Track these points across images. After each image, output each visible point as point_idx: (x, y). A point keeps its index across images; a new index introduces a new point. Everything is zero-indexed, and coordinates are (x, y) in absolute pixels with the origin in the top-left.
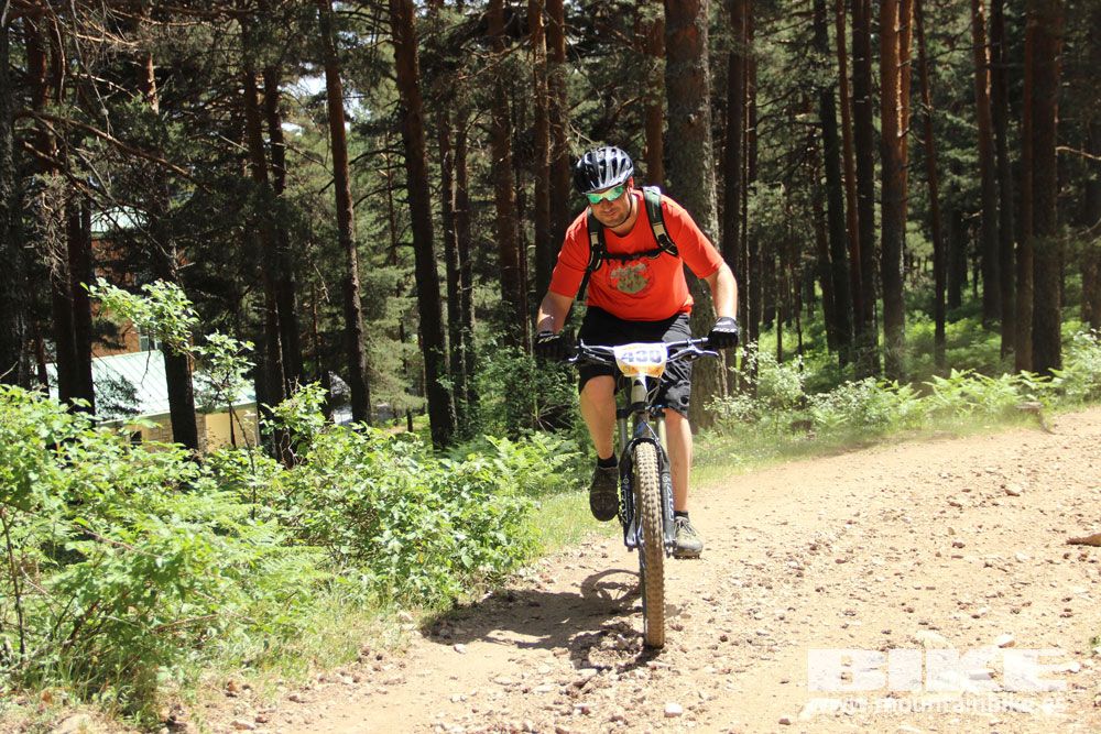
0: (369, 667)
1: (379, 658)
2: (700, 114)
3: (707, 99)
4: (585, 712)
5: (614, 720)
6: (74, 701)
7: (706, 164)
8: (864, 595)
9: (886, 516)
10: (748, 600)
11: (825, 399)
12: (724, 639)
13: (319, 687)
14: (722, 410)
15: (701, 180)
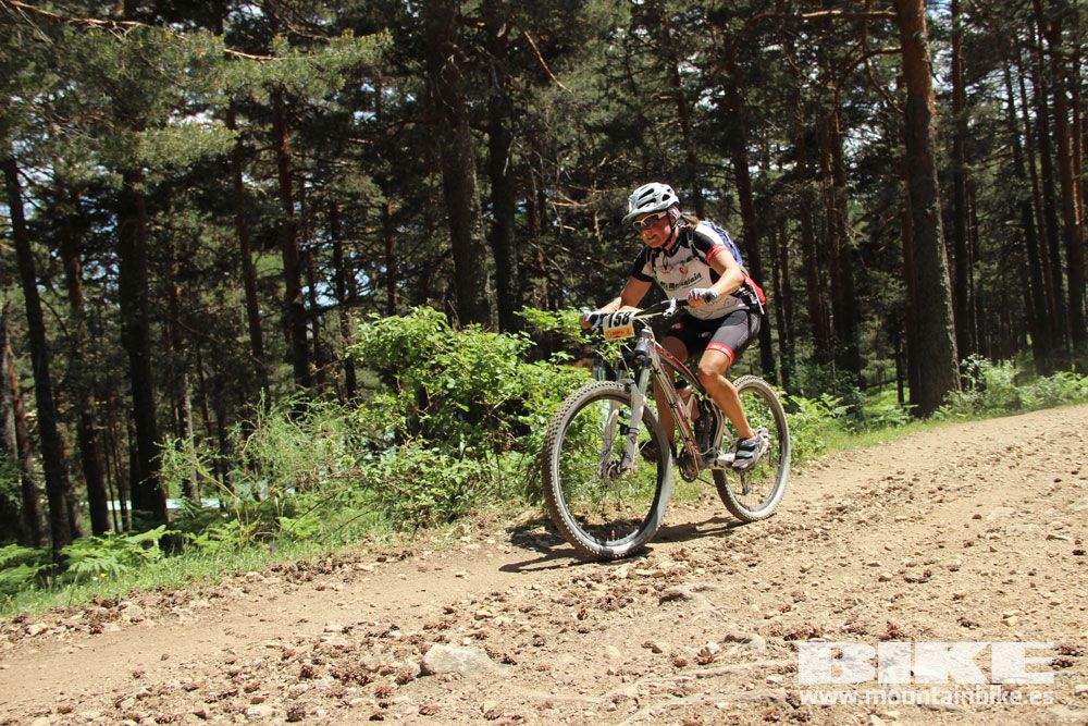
0: (706, 503)
1: (712, 498)
2: (933, 209)
3: (938, 199)
4: (841, 521)
5: (860, 522)
6: (527, 505)
7: (939, 241)
8: (1041, 468)
9: (1063, 435)
10: (960, 471)
11: (1028, 390)
12: (940, 489)
13: (673, 510)
14: (956, 400)
15: (936, 251)
